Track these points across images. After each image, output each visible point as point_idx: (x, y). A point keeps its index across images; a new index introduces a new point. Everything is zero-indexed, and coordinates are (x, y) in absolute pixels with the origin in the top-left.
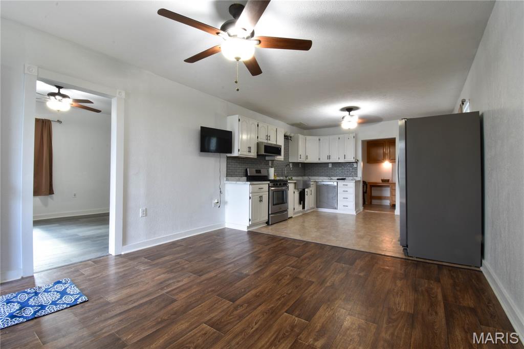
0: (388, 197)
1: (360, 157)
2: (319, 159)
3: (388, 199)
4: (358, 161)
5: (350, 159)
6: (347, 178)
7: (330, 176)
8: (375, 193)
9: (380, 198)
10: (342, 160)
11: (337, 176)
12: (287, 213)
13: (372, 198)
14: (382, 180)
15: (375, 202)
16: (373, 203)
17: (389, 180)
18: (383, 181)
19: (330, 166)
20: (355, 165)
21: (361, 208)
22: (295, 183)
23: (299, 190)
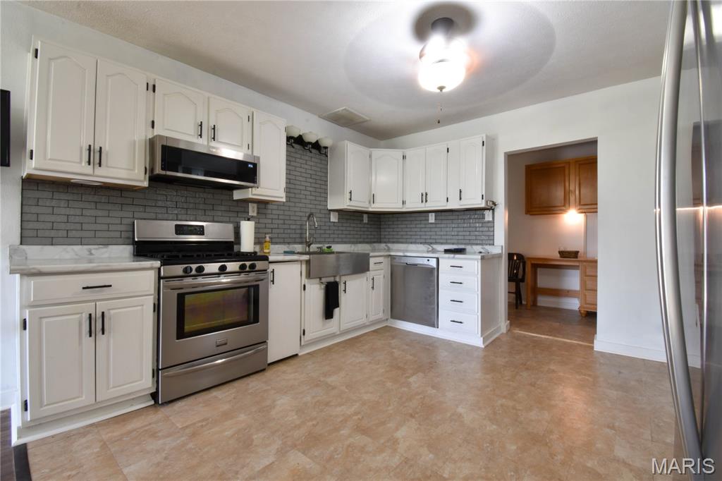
0: (575, 292)
1: (500, 196)
2: (404, 203)
3: (575, 297)
4: (494, 204)
5: (474, 200)
6: (468, 248)
7: (430, 244)
8: (544, 280)
9: (557, 293)
10: (454, 205)
11: (446, 243)
12: (266, 350)
13: (536, 291)
14: (560, 252)
15: (543, 301)
16: (539, 304)
17: (577, 252)
18: (564, 254)
19: (432, 218)
20: (488, 216)
21: (503, 324)
22: (308, 262)
23: (324, 280)
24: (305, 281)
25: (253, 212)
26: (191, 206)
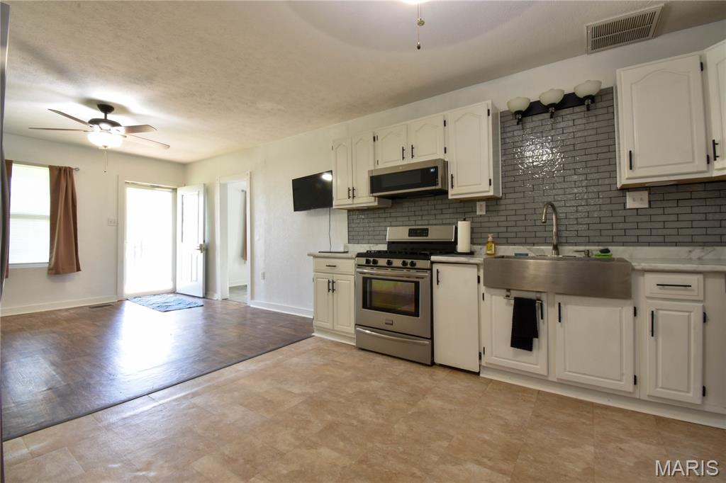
23: (514, 294)
24: (483, 288)
25: (481, 210)
26: (425, 213)
